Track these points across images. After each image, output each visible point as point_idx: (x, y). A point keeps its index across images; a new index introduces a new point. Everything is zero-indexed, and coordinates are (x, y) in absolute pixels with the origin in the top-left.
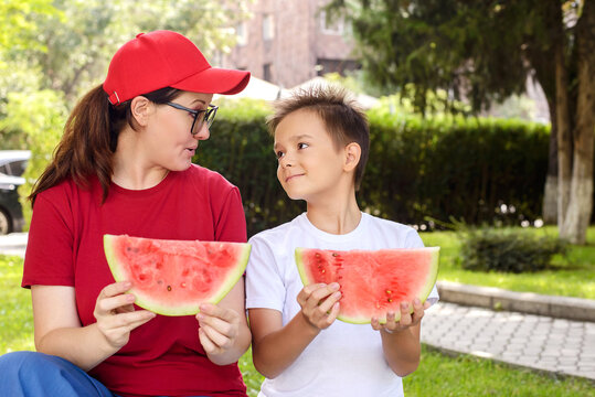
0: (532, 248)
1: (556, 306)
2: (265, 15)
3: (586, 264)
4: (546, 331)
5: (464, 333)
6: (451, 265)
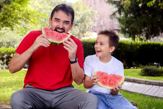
1: (161, 83)
2: (101, 19)
6: (138, 74)
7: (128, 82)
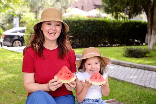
0: (141, 52)
1: (146, 67)
3: (154, 56)
4: (143, 74)
5: (124, 73)
6: (122, 55)
7: (113, 65)
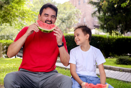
2: (84, 17)
5: (113, 75)
